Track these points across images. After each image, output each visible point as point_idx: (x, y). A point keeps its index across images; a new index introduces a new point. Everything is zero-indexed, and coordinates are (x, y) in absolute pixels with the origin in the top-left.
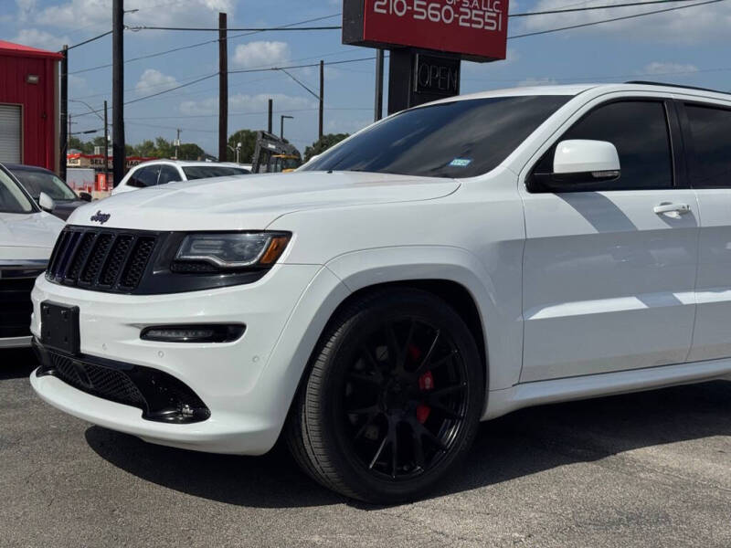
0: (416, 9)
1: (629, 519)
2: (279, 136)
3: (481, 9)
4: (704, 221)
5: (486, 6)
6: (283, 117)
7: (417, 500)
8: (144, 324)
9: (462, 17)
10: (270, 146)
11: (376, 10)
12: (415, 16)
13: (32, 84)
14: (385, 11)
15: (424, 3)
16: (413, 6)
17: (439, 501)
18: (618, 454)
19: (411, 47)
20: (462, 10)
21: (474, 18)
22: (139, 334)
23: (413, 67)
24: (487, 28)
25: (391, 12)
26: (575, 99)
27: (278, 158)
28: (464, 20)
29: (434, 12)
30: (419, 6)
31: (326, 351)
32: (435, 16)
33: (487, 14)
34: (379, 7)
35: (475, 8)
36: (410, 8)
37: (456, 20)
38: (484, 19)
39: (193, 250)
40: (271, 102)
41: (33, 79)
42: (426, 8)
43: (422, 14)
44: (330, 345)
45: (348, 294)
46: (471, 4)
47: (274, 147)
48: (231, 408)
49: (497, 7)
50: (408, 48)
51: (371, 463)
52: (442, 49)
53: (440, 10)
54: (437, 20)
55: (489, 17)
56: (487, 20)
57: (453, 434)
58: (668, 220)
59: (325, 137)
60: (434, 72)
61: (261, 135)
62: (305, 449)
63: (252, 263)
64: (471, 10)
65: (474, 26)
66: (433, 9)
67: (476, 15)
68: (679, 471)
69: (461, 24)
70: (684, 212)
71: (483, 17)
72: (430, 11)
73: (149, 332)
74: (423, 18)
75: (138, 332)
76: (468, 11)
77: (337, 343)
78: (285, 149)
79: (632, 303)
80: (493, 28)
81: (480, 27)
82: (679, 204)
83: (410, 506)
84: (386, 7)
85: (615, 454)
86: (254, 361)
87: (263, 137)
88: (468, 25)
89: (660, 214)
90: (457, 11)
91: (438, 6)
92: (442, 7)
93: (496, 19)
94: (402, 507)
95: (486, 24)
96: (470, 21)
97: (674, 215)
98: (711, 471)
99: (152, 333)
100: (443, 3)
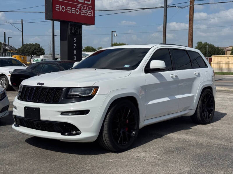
0: (68, 9)
1: (177, 150)
2: (8, 44)
3: (87, 10)
4: (180, 78)
5: (88, 9)
6: (9, 38)
7: (128, 150)
8: (61, 112)
9: (82, 12)
10: (7, 48)
11: (56, 10)
12: (68, 12)
14: (59, 10)
15: (70, 8)
16: (67, 9)
17: (133, 150)
18: (165, 136)
19: (67, 21)
20: (81, 10)
21: (85, 13)
22: (60, 114)
23: (68, 27)
24: (89, 15)
25: (61, 10)
26: (151, 49)
27: (10, 52)
28: (82, 13)
29: (73, 11)
30: (69, 9)
31: (108, 115)
32: (74, 12)
33: (89, 11)
34: (57, 9)
35: (85, 9)
36: (66, 9)
37: (80, 13)
38: (88, 13)
39: (72, 92)
40: (5, 33)
42: (71, 9)
43: (70, 11)
44: (109, 114)
45: (113, 101)
46: (84, 8)
47: (8, 48)
48: (87, 131)
49: (92, 9)
50: (66, 21)
51: (118, 141)
52: (76, 22)
53: (75, 10)
54: (74, 13)
55: (89, 12)
56: (89, 13)
57: (134, 133)
58: (173, 78)
59: (25, 45)
60: (74, 28)
61: (3, 44)
62: (103, 140)
63: (90, 95)
64: (84, 10)
65: (85, 15)
66: (73, 9)
67: (86, 12)
68: (181, 138)
69: (81, 14)
70: (176, 76)
71: (88, 12)
72: (72, 10)
73: (63, 113)
74: (70, 12)
75: (60, 113)
76: (83, 10)
77: (111, 113)
78: (12, 49)
79: (167, 99)
80: (91, 16)
81: (87, 15)
82: (175, 74)
83: (126, 152)
84: (59, 9)
85: (164, 136)
86: (92, 119)
87: (4, 45)
88: (83, 14)
89: (171, 77)
90: (80, 10)
91: (75, 9)
92: (76, 9)
93: (91, 13)
94: (125, 152)
95: (89, 14)
96: (84, 13)
97: (174, 77)
98: (188, 138)
99: (64, 114)
100: (76, 8)
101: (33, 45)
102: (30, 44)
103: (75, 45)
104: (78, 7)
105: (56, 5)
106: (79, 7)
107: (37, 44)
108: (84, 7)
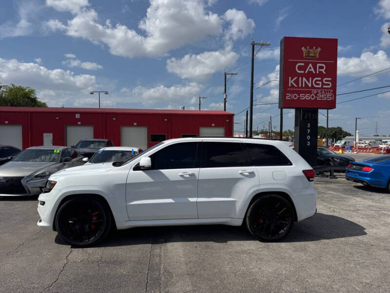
3: (325, 94)
5: (327, 93)
9: (318, 97)
12: (301, 99)
13: (227, 122)
14: (290, 99)
16: (300, 96)
19: (300, 108)
20: (318, 95)
21: (323, 97)
23: (300, 113)
24: (328, 99)
29: (307, 97)
30: (302, 96)
34: (288, 97)
37: (316, 98)
38: (327, 97)
41: (227, 121)
42: (305, 96)
43: (303, 98)
49: (332, 93)
53: (310, 96)
54: (309, 99)
55: (329, 96)
59: (329, 128)
60: (308, 114)
63: (49, 188)
64: (322, 95)
65: (323, 99)
69: (318, 99)
74: (304, 99)
76: (320, 95)
80: (331, 99)
81: (325, 99)
84: (291, 97)
88: (321, 99)
90: (316, 96)
93: (332, 96)
100: (311, 94)
101: (335, 128)
102: (332, 128)
103: (309, 130)
104: (313, 92)
105: (287, 94)
106: (315, 92)
107: (338, 128)
108: (322, 92)
